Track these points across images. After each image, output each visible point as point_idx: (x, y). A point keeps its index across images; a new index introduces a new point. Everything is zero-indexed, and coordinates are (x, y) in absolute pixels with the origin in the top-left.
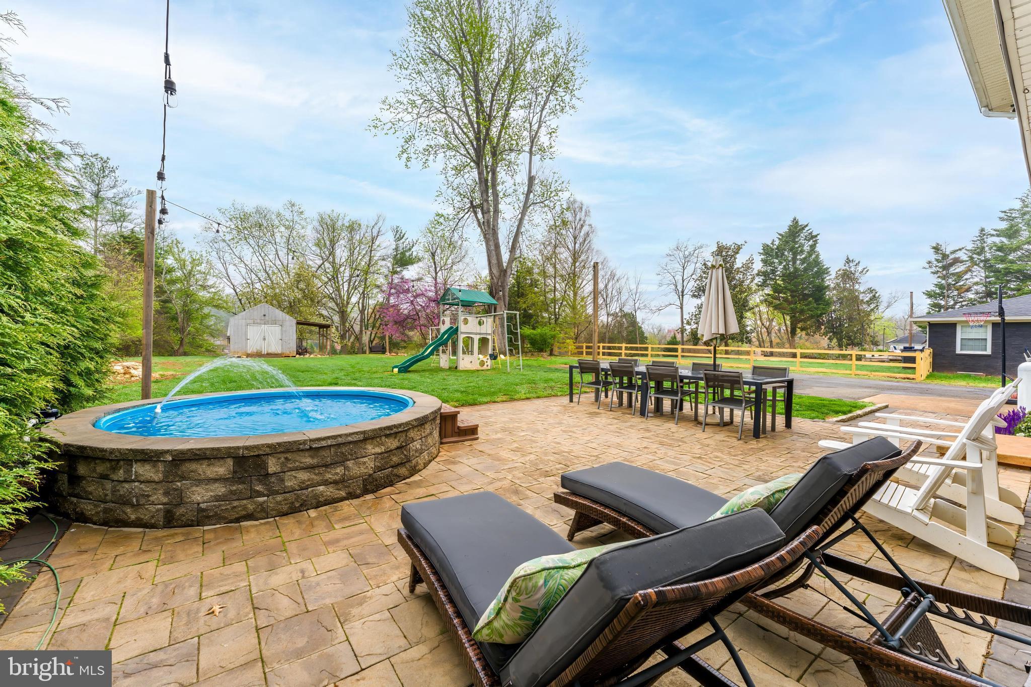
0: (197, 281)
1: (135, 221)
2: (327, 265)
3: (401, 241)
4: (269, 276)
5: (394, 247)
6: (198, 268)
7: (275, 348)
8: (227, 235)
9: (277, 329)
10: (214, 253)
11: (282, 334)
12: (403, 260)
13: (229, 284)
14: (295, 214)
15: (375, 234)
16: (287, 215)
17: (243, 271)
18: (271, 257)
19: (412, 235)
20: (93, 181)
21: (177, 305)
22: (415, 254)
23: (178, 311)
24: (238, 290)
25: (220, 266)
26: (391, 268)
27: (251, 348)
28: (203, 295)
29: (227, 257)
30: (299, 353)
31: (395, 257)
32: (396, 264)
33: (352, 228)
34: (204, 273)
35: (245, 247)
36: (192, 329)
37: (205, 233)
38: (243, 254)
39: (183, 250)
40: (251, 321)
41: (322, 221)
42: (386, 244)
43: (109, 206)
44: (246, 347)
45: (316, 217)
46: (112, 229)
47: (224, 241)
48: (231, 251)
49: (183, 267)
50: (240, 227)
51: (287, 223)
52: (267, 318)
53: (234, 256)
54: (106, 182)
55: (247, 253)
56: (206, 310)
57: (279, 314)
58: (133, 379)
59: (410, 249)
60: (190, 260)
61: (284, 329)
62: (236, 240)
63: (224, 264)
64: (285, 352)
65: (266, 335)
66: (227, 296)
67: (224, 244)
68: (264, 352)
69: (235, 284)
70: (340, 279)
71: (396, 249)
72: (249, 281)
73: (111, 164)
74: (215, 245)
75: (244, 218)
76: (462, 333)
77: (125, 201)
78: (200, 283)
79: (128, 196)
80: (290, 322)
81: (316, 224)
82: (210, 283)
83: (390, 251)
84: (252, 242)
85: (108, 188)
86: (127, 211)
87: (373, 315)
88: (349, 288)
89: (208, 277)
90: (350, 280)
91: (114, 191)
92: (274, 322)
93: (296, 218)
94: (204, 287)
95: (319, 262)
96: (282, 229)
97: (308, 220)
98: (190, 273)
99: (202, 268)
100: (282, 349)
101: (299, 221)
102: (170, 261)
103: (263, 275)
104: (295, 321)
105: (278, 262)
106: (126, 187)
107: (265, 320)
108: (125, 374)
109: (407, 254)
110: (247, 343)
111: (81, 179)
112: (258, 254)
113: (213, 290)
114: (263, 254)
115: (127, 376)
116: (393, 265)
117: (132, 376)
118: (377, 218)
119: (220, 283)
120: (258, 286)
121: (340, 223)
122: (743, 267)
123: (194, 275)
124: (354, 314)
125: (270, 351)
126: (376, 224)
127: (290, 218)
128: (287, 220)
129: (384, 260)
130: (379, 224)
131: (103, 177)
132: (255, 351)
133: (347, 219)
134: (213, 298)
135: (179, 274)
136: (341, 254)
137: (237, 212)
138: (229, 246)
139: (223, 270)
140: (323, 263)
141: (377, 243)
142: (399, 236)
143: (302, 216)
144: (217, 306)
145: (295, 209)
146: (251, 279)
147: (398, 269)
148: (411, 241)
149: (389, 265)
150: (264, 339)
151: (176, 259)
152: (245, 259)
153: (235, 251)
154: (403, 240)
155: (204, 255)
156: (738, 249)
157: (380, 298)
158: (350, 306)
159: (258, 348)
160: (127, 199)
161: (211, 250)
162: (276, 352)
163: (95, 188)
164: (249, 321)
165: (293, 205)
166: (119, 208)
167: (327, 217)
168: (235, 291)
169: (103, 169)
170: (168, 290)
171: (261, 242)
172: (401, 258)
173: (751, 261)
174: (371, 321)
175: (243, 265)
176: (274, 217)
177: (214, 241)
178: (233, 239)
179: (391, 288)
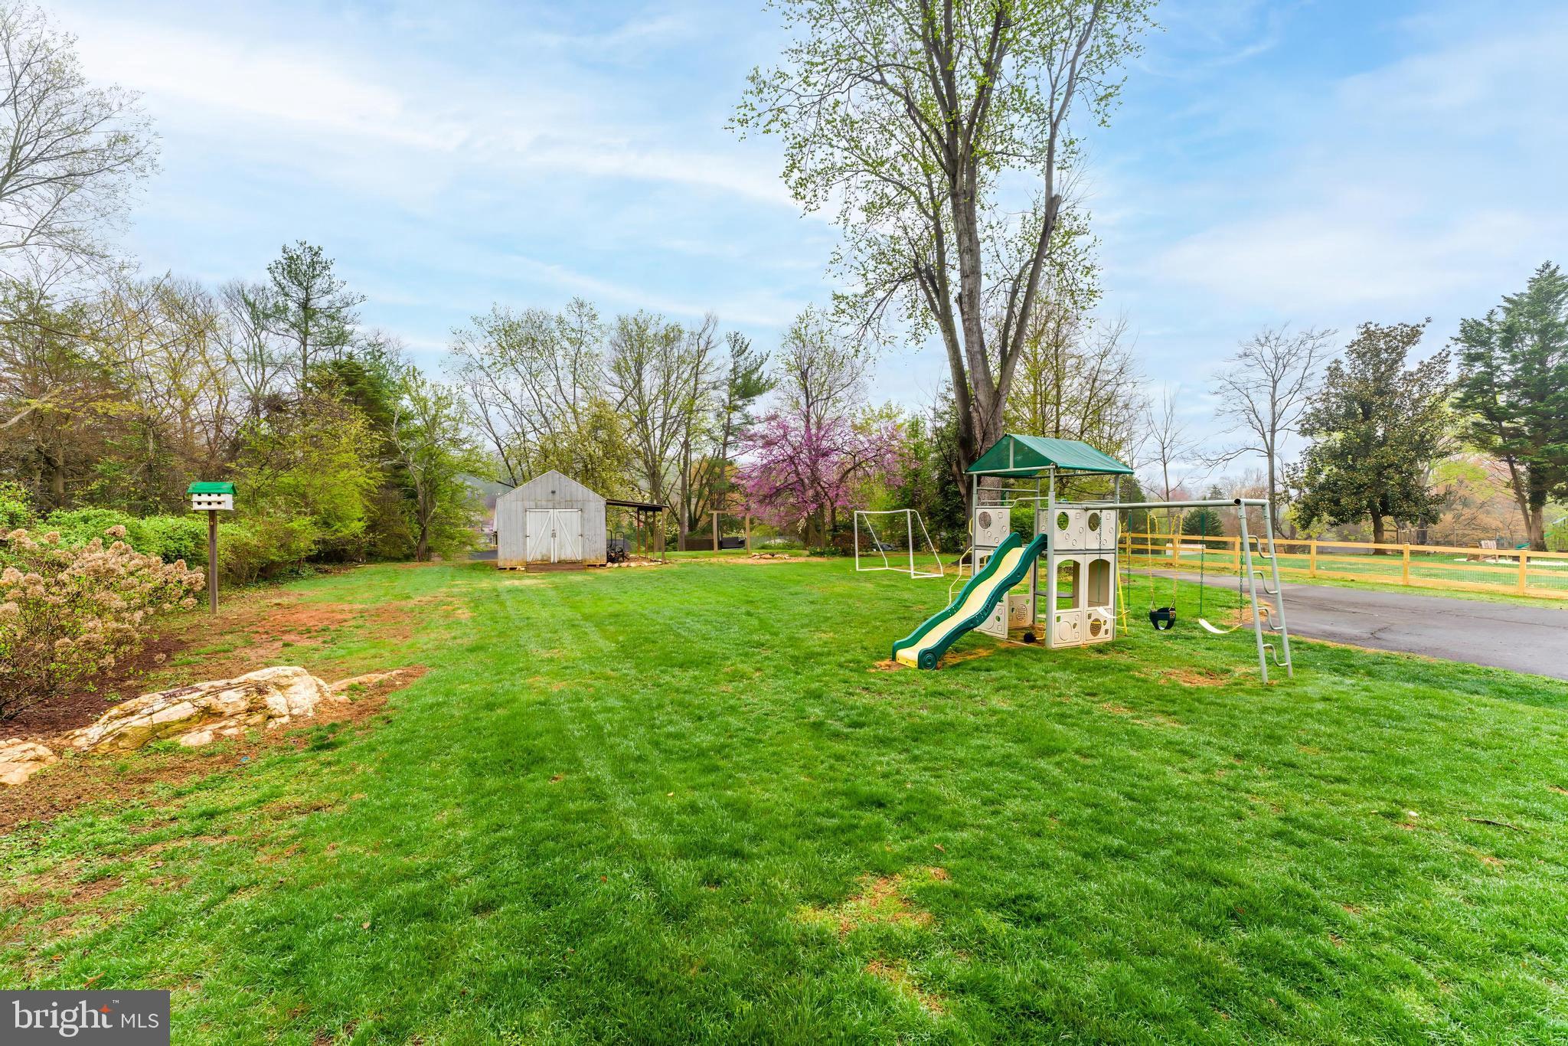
0: (444, 431)
1: (359, 343)
2: (631, 401)
3: (743, 357)
4: (546, 421)
5: (731, 366)
6: (445, 412)
7: (572, 551)
8: (486, 358)
9: (573, 517)
10: (468, 389)
11: (583, 526)
12: (747, 387)
13: (491, 435)
14: (585, 319)
15: (702, 346)
16: (572, 320)
17: (510, 413)
18: (549, 390)
19: (757, 346)
20: (300, 284)
21: (415, 473)
22: (765, 376)
23: (418, 482)
24: (503, 445)
25: (477, 408)
26: (727, 401)
27: (533, 553)
28: (455, 454)
29: (487, 393)
30: (611, 559)
31: (732, 383)
32: (736, 393)
33: (670, 338)
34: (454, 419)
35: (512, 377)
36: (439, 511)
37: (455, 358)
38: (509, 387)
39: (423, 383)
40: (532, 504)
41: (623, 328)
42: (720, 362)
43: (323, 321)
44: (525, 550)
45: (616, 324)
46: (326, 356)
47: (481, 368)
48: (491, 384)
49: (425, 410)
50: (504, 344)
51: (574, 335)
52: (557, 497)
53: (497, 392)
54: (319, 284)
55: (514, 385)
56: (457, 479)
57: (578, 489)
58: (271, 725)
59: (757, 369)
60: (433, 400)
61: (586, 516)
62: (499, 366)
63: (482, 405)
64: (587, 557)
65: (557, 527)
66: (488, 454)
67: (482, 373)
68: (554, 559)
69: (499, 435)
70: (649, 422)
71: (734, 370)
72: (519, 430)
73: (324, 256)
74: (470, 374)
75: (509, 330)
76: (1058, 552)
77: (344, 312)
78: (448, 436)
79: (348, 304)
80: (596, 503)
81: (614, 334)
82: (463, 435)
83: (725, 374)
84: (521, 368)
85: (320, 294)
86: (348, 328)
87: (698, 477)
88: (662, 435)
89: (460, 425)
90: (664, 424)
91: (329, 297)
92: (569, 504)
93: (586, 326)
94: (455, 442)
95: (620, 397)
96: (566, 344)
97: (603, 328)
98: (434, 418)
99: (451, 411)
100: (583, 552)
101: (589, 331)
102: (406, 403)
103: (537, 419)
104: (603, 502)
105: (560, 399)
106: (345, 290)
107: (555, 500)
108: (250, 711)
109: (755, 377)
110: (525, 544)
111: (283, 281)
112: (530, 387)
113: (467, 446)
114: (537, 387)
115: (258, 718)
116: (730, 396)
117: (270, 717)
118: (705, 320)
119: (478, 435)
120: (531, 436)
121: (650, 332)
122: (1420, 371)
123: (440, 423)
124: (671, 477)
125: (563, 557)
126: (704, 330)
127: (576, 327)
128: (573, 330)
129: (715, 388)
130: (709, 331)
131: (313, 277)
132: (540, 558)
133: (663, 323)
134: (467, 460)
135: (418, 422)
136: (651, 382)
137: (500, 322)
138: (488, 375)
139: (481, 413)
140: (625, 399)
141: (706, 360)
142: (739, 349)
143: (595, 322)
144: (473, 472)
145: (585, 310)
146: (521, 426)
147: (740, 403)
148: (759, 355)
149: (725, 396)
150: (554, 535)
151: (413, 399)
152: (512, 396)
153: (497, 383)
154: (746, 354)
155: (454, 390)
156: (1412, 336)
157: (709, 451)
158: (665, 464)
159: (544, 551)
160: (347, 309)
161: (463, 383)
162: (574, 559)
163: (302, 295)
164: (527, 504)
165: (581, 305)
166: (336, 323)
167: (632, 321)
168: (499, 446)
169: (313, 264)
170: (403, 447)
171: (534, 366)
172: (745, 385)
173: (1443, 359)
174: (696, 486)
175: (509, 405)
176: (553, 325)
177: (468, 368)
178: (495, 364)
179: (727, 434)
